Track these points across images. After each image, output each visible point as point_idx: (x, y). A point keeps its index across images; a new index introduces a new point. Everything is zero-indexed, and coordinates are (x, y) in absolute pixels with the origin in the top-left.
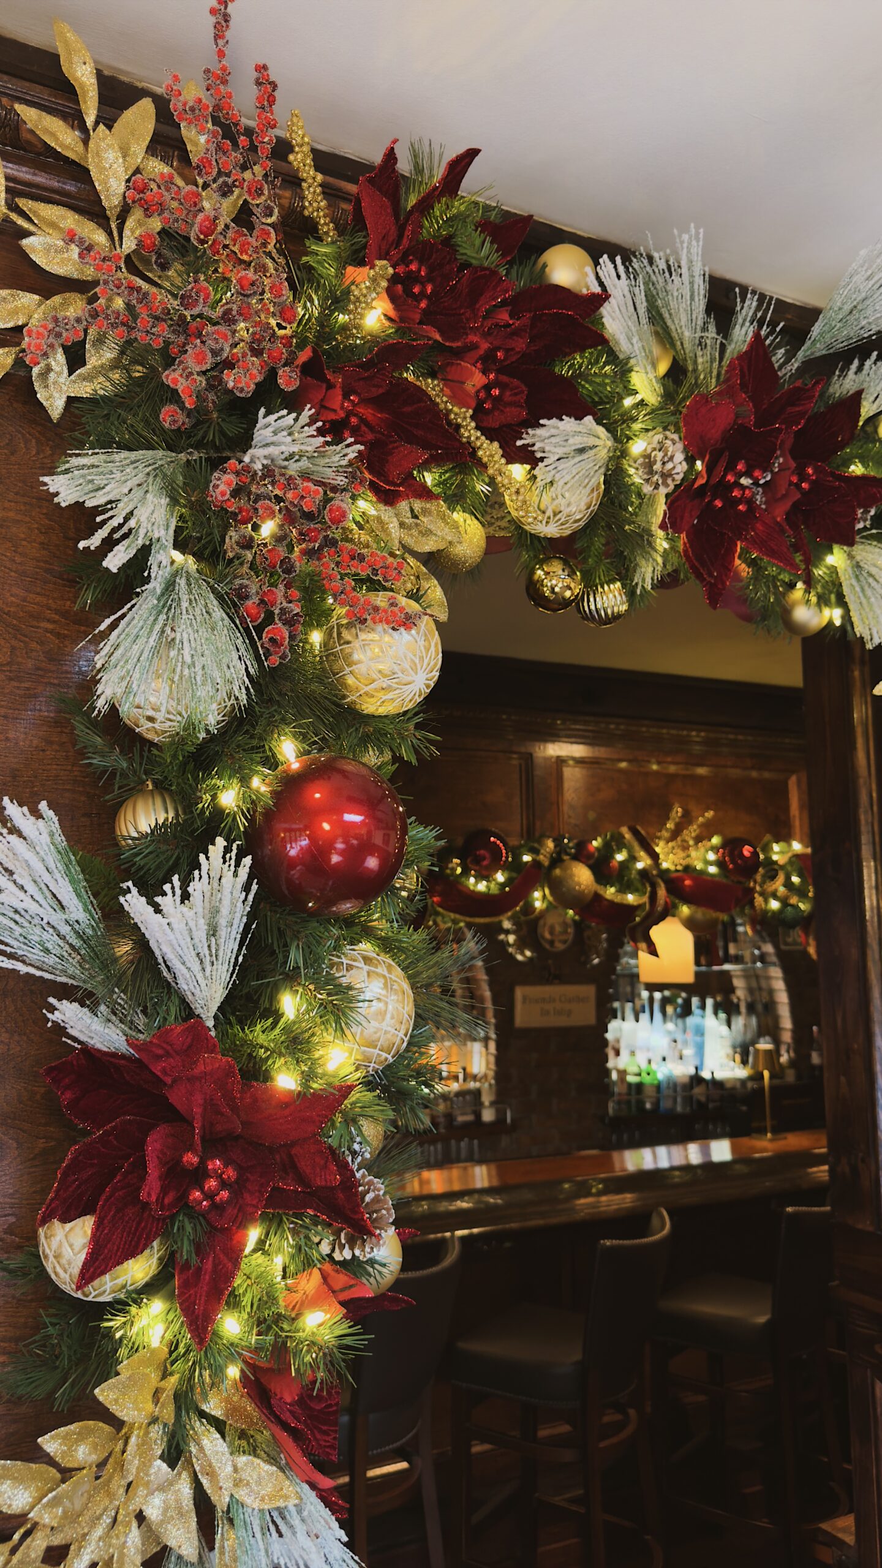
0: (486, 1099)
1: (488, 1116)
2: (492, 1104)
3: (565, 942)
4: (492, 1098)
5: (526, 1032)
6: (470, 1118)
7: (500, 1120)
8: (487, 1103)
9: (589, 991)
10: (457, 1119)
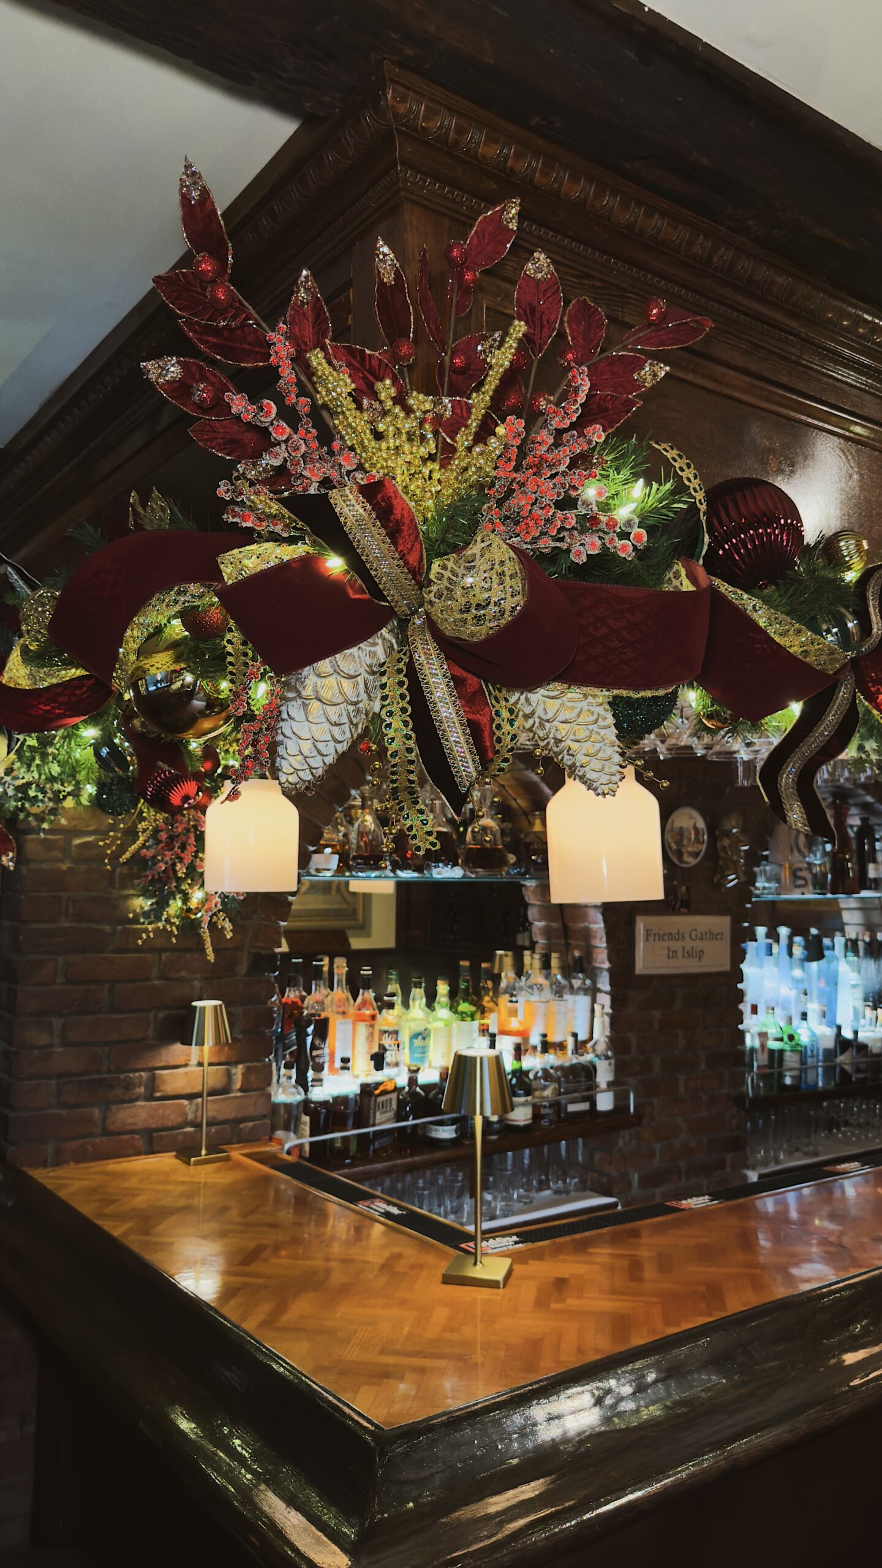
0: (604, 1075)
1: (605, 1102)
2: (610, 1085)
3: (696, 855)
4: (610, 1077)
5: (648, 980)
6: (584, 1106)
7: (620, 1106)
8: (603, 1085)
9: (722, 923)
10: (566, 1108)
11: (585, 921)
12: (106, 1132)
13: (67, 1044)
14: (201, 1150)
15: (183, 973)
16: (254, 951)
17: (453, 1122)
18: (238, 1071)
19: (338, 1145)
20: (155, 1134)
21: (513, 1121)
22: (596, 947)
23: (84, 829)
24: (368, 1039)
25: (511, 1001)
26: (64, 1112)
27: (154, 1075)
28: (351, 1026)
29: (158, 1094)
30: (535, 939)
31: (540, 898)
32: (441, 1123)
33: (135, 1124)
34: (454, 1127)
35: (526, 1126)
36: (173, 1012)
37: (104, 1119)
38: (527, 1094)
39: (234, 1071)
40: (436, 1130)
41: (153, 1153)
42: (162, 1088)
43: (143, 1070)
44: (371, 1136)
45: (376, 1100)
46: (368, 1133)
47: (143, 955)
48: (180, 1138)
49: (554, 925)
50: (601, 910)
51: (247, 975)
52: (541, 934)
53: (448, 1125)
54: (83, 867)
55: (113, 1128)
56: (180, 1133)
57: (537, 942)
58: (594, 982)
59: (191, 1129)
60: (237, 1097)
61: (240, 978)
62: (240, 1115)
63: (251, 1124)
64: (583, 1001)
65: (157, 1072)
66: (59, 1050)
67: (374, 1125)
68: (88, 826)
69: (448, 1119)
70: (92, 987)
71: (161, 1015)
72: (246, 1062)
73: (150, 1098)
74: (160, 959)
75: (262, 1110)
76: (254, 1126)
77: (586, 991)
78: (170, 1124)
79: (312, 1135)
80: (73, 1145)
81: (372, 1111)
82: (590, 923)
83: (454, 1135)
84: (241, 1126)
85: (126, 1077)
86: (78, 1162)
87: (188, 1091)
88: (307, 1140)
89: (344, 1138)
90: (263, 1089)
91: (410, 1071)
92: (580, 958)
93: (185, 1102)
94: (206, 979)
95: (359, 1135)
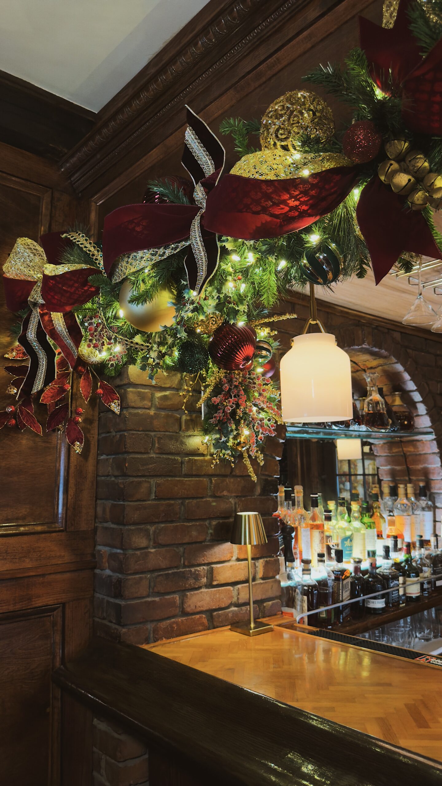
10: (435, 584)
11: (425, 463)
12: (185, 613)
13: (157, 545)
14: (250, 623)
15: (225, 493)
16: (264, 477)
17: (383, 596)
18: (260, 563)
19: (324, 615)
20: (215, 613)
21: (410, 594)
22: (432, 480)
23: (163, 386)
24: (321, 541)
25: (390, 516)
26: (157, 599)
27: (212, 569)
28: (309, 533)
29: (215, 583)
30: (381, 478)
31: (387, 451)
32: (375, 598)
33: (202, 607)
34: (384, 600)
35: (417, 597)
36: (221, 521)
37: (183, 603)
38: (417, 576)
39: (257, 564)
40: (373, 603)
41: (214, 628)
42: (218, 578)
43: (204, 565)
44: (341, 609)
45: (342, 583)
46: (339, 607)
47: (201, 479)
48: (230, 615)
49: (398, 468)
50: (439, 455)
51: (260, 495)
52: (386, 474)
53: (379, 599)
54: (163, 413)
55: (188, 610)
56: (229, 612)
57: (383, 480)
58: (434, 503)
59: (236, 609)
60: (261, 583)
61: (256, 497)
62: (264, 597)
63: (270, 603)
64: (429, 515)
65: (213, 566)
66: (153, 550)
67: (342, 601)
68: (165, 384)
69: (379, 595)
70: (172, 502)
71: (214, 523)
72: (266, 557)
73: (210, 585)
74: (211, 482)
75: (275, 592)
76: (273, 604)
77: (429, 508)
78: (223, 606)
79: (309, 610)
80: (164, 624)
81: (341, 591)
82: (429, 464)
83: (384, 606)
84: (265, 605)
85: (196, 570)
86: (168, 638)
87: (233, 580)
88: (306, 614)
89: (327, 611)
90: (274, 577)
91: (355, 562)
92: (424, 487)
93: (231, 588)
94: (237, 497)
95: (335, 608)
